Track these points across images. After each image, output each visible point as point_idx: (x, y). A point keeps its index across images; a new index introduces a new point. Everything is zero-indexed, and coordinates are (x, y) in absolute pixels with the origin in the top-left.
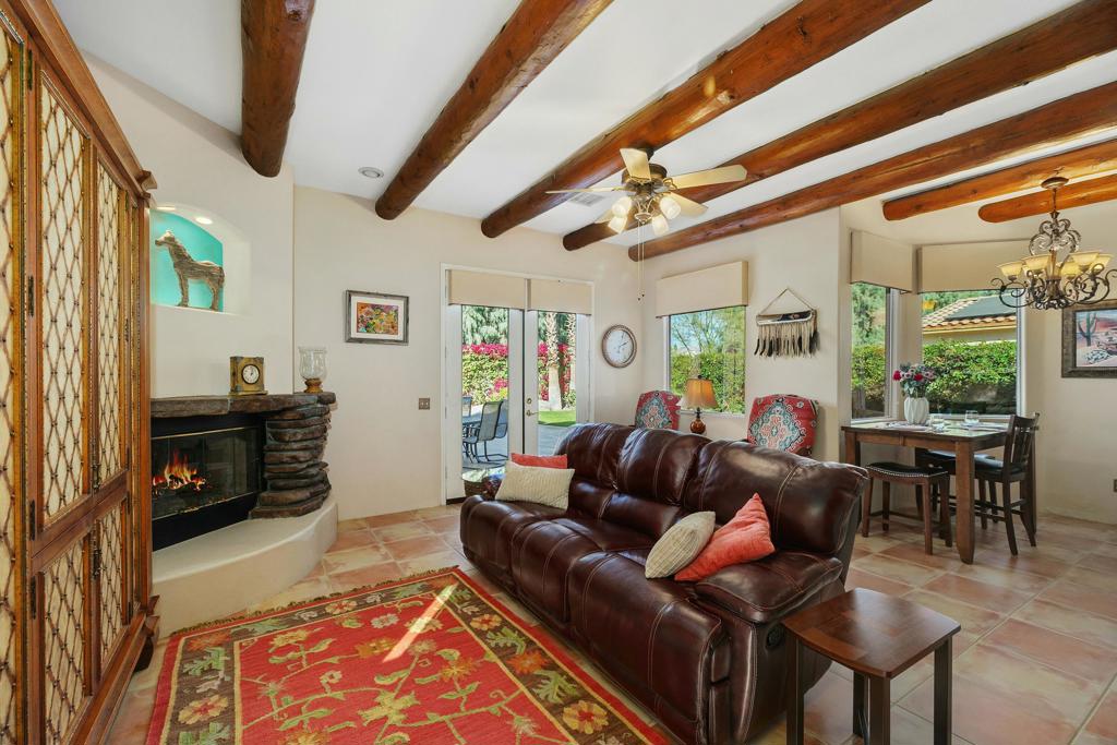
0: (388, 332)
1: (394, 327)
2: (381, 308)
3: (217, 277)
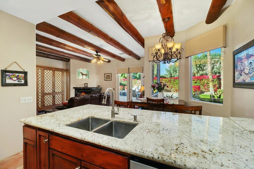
0: (109, 79)
1: (110, 78)
2: (108, 76)
3: (86, 75)
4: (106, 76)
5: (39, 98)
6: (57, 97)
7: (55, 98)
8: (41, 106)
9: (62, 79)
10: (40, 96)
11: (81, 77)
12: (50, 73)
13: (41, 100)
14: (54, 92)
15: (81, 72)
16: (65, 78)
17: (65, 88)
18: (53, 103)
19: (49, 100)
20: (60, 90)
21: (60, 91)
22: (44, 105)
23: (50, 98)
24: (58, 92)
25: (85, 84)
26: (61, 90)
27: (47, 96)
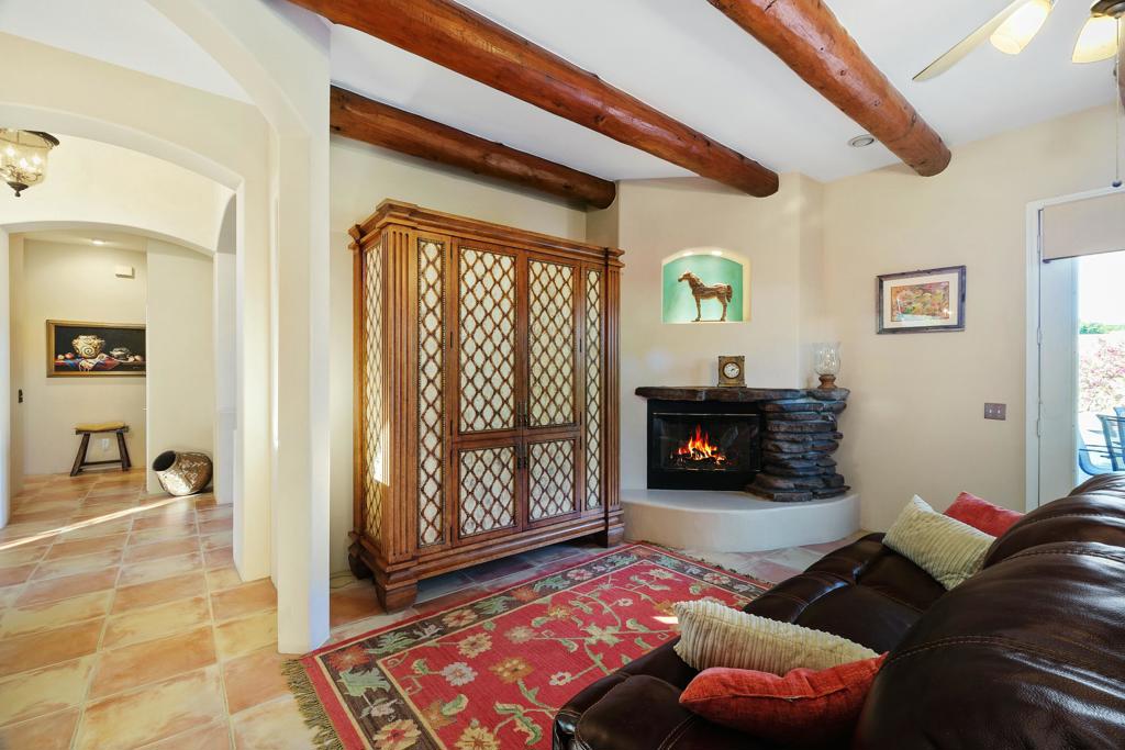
0: (934, 317)
1: (945, 310)
2: (924, 289)
3: (725, 295)
4: (896, 291)
5: (423, 477)
6: (545, 460)
7: (530, 473)
8: (440, 533)
9: (578, 324)
10: (431, 453)
11: (685, 310)
12: (498, 273)
13: (440, 487)
14: (527, 424)
15: (687, 277)
16: (593, 315)
17: (593, 390)
18: (519, 509)
19: (488, 490)
20: (559, 409)
21: (559, 419)
22: (460, 528)
23: (496, 468)
24: (552, 427)
25: (723, 363)
26: (567, 409)
27: (479, 453)
